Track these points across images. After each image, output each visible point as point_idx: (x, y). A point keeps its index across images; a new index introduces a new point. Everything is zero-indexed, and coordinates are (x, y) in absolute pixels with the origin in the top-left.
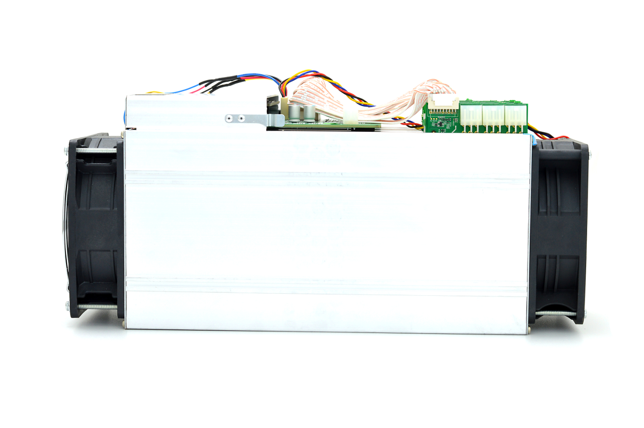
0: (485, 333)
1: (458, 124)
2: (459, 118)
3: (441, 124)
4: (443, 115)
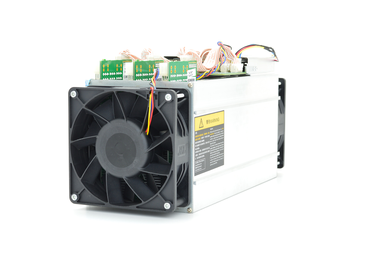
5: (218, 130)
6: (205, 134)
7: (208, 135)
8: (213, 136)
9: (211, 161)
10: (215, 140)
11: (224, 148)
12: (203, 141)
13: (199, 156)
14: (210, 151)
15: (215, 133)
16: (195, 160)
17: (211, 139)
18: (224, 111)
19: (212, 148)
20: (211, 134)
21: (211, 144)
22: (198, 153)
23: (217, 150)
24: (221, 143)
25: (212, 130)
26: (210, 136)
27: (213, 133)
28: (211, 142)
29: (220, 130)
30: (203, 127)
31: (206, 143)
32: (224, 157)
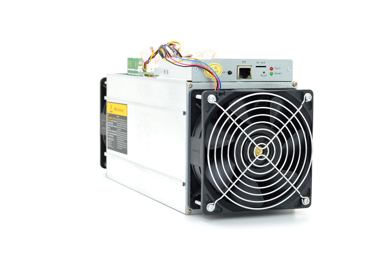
5: (122, 120)
6: (114, 119)
7: (115, 120)
8: (119, 124)
9: (118, 144)
10: (121, 128)
11: (127, 139)
12: (112, 123)
13: (109, 134)
14: (118, 135)
15: (120, 122)
16: (108, 136)
17: (118, 125)
18: (127, 105)
19: (118, 134)
20: (118, 121)
21: (117, 129)
22: (110, 132)
23: (122, 137)
24: (125, 133)
25: (118, 118)
26: (117, 122)
27: (119, 120)
28: (117, 127)
29: (124, 120)
30: (112, 112)
31: (115, 126)
32: (127, 147)
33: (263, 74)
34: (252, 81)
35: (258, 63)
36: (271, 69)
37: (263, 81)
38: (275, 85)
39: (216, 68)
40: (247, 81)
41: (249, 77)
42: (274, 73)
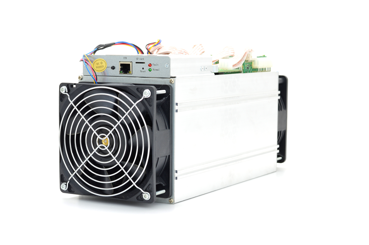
0: (268, 173)
1: (252, 68)
2: (252, 64)
3: (248, 68)
4: (248, 63)
33: (142, 70)
34: (133, 76)
35: (137, 59)
36: (150, 65)
37: (142, 77)
38: (152, 81)
39: (102, 63)
40: (128, 76)
41: (129, 72)
42: (152, 70)
